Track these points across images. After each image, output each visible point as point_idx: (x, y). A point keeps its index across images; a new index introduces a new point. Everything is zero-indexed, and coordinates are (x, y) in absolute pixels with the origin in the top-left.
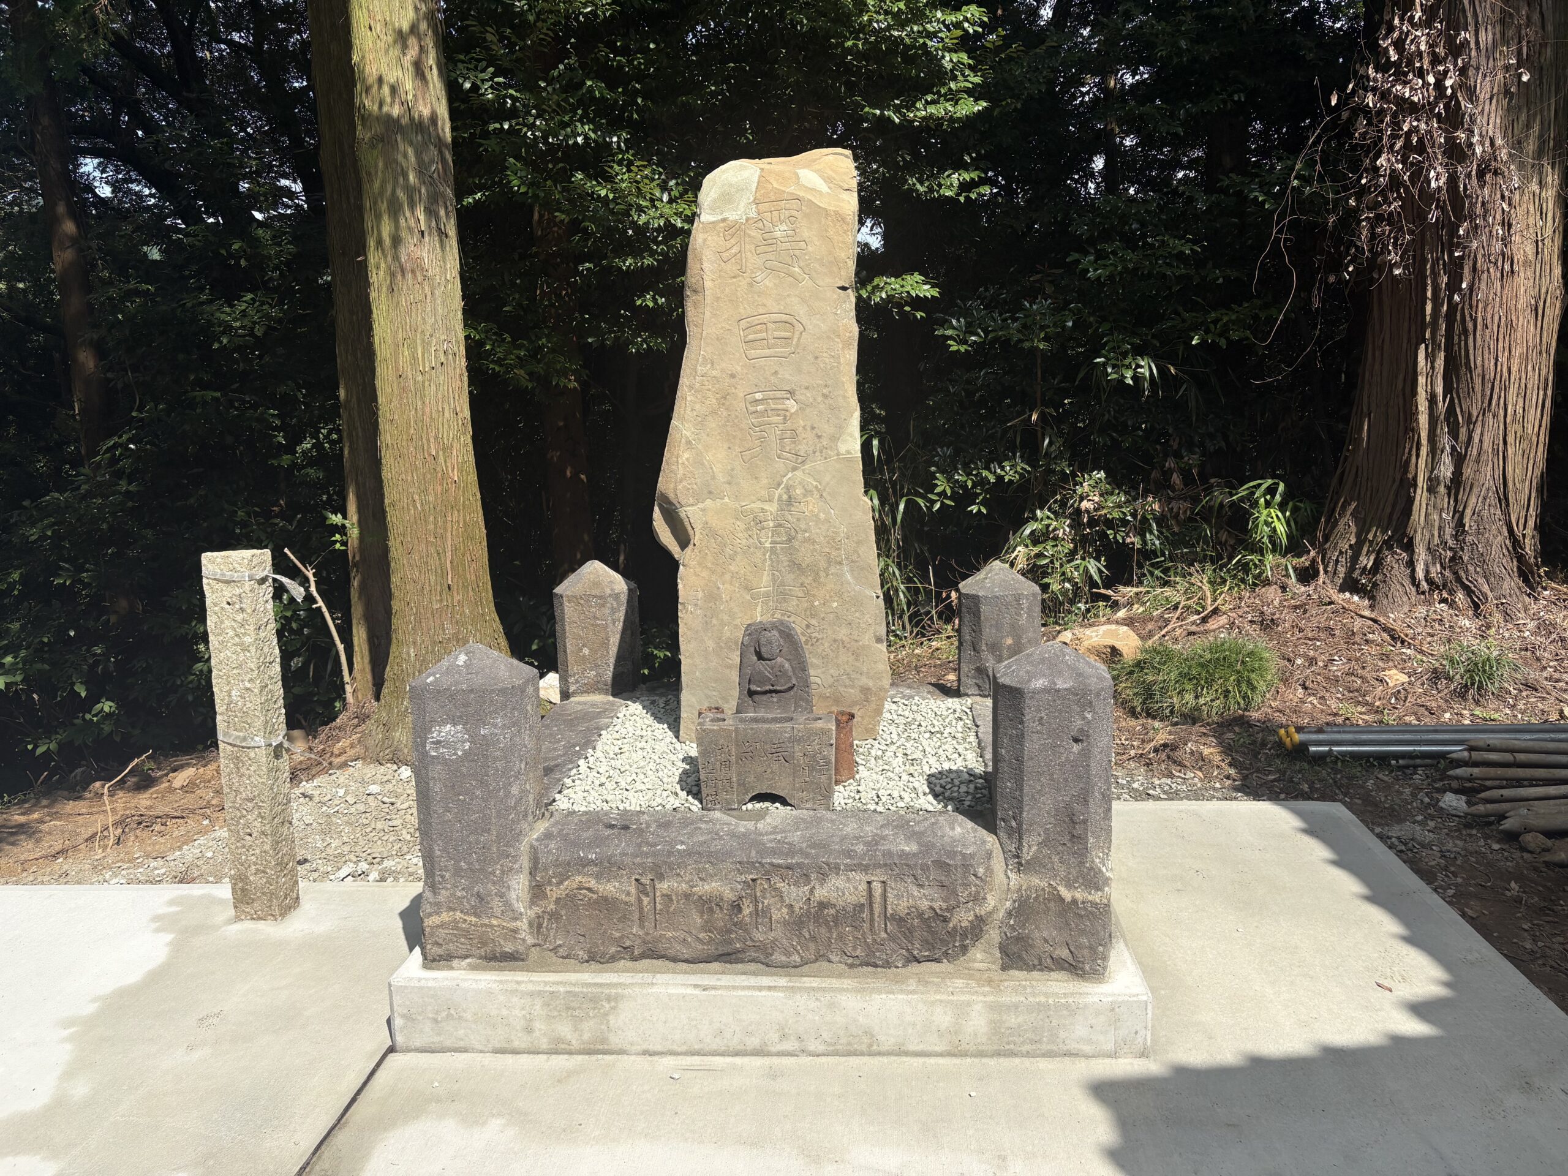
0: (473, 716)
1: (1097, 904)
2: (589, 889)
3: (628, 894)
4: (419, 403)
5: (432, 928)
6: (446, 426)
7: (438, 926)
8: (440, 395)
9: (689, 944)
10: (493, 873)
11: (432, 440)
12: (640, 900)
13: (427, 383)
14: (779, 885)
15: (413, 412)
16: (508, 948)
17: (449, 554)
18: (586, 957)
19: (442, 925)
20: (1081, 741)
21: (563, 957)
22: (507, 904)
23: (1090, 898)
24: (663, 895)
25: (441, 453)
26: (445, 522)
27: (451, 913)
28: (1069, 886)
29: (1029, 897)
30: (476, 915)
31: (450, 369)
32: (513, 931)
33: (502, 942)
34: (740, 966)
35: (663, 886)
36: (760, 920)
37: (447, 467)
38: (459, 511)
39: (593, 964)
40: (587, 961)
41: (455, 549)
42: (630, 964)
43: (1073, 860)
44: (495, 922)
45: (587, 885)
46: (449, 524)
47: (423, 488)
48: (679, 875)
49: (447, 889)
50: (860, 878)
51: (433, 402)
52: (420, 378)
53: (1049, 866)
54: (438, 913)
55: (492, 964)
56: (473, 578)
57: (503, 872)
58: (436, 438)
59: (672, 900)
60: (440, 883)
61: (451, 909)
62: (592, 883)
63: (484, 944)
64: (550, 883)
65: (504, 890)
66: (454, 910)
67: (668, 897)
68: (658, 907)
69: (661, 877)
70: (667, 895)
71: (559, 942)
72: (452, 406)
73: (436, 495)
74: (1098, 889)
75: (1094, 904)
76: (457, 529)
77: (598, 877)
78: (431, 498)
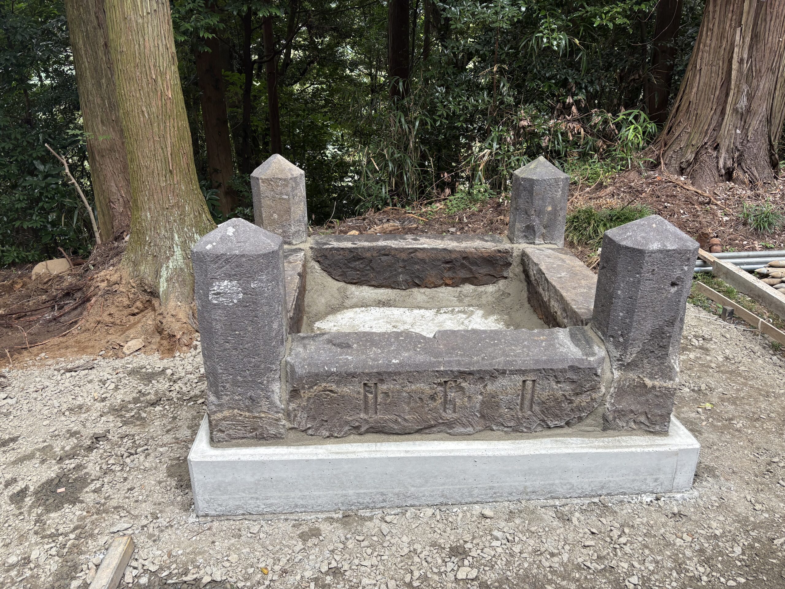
0: (245, 274)
1: (669, 388)
2: (331, 391)
3: (359, 393)
4: (141, 40)
5: (217, 421)
6: (161, 58)
7: (221, 420)
8: (155, 34)
9: (399, 423)
10: (261, 383)
11: (152, 67)
12: (366, 396)
13: (146, 25)
14: (463, 384)
15: (137, 46)
16: (273, 431)
17: (169, 149)
18: (327, 434)
19: (224, 419)
20: (677, 285)
21: (311, 435)
22: (272, 403)
23: (665, 385)
24: (382, 393)
25: (159, 77)
26: (165, 127)
27: (231, 411)
28: (652, 378)
29: (624, 385)
30: (249, 411)
31: (161, 15)
32: (276, 420)
33: (269, 428)
34: (432, 435)
35: (383, 387)
36: (448, 406)
37: (163, 88)
38: (173, 119)
39: (332, 440)
40: (328, 437)
41: (173, 146)
42: (358, 437)
43: (657, 361)
44: (263, 415)
45: (330, 388)
46: (168, 129)
47: (148, 102)
48: (395, 380)
49: (227, 395)
50: (519, 379)
51: (151, 40)
52: (140, 21)
53: (640, 366)
54: (221, 412)
55: (261, 442)
56: (186, 166)
57: (268, 382)
58: (155, 66)
59: (388, 396)
60: (222, 391)
61: (230, 408)
62: (334, 387)
63: (255, 429)
64: (303, 388)
65: (269, 394)
66: (234, 409)
67: (386, 394)
68: (379, 400)
69: (382, 381)
70: (386, 393)
71: (309, 426)
72: (164, 43)
73: (158, 107)
74: (671, 379)
75: (667, 389)
76: (174, 132)
77: (338, 383)
78: (154, 109)
